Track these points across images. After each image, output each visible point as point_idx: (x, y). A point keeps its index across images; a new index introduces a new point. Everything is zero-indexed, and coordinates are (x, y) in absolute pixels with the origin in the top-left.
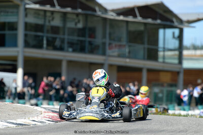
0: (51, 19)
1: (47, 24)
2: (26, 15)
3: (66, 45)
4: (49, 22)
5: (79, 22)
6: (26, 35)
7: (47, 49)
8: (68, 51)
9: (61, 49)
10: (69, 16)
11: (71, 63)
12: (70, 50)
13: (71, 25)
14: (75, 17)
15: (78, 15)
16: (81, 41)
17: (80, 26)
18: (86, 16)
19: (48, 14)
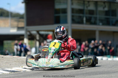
0: (88, 5)
1: (86, 8)
2: (72, 4)
3: (98, 22)
4: (87, 7)
5: (105, 7)
6: (73, 16)
7: (86, 24)
8: (99, 25)
9: (95, 23)
10: (99, 3)
11: (101, 32)
12: (101, 24)
13: (100, 9)
14: (102, 4)
15: (104, 2)
16: (107, 19)
17: (106, 9)
18: (110, 3)
19: (86, 3)
